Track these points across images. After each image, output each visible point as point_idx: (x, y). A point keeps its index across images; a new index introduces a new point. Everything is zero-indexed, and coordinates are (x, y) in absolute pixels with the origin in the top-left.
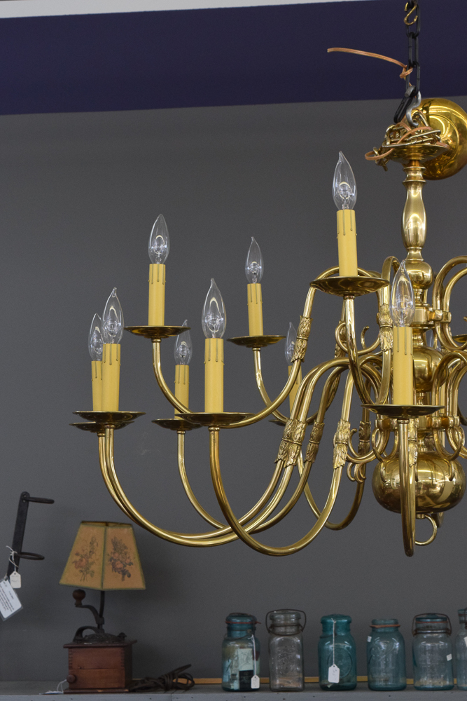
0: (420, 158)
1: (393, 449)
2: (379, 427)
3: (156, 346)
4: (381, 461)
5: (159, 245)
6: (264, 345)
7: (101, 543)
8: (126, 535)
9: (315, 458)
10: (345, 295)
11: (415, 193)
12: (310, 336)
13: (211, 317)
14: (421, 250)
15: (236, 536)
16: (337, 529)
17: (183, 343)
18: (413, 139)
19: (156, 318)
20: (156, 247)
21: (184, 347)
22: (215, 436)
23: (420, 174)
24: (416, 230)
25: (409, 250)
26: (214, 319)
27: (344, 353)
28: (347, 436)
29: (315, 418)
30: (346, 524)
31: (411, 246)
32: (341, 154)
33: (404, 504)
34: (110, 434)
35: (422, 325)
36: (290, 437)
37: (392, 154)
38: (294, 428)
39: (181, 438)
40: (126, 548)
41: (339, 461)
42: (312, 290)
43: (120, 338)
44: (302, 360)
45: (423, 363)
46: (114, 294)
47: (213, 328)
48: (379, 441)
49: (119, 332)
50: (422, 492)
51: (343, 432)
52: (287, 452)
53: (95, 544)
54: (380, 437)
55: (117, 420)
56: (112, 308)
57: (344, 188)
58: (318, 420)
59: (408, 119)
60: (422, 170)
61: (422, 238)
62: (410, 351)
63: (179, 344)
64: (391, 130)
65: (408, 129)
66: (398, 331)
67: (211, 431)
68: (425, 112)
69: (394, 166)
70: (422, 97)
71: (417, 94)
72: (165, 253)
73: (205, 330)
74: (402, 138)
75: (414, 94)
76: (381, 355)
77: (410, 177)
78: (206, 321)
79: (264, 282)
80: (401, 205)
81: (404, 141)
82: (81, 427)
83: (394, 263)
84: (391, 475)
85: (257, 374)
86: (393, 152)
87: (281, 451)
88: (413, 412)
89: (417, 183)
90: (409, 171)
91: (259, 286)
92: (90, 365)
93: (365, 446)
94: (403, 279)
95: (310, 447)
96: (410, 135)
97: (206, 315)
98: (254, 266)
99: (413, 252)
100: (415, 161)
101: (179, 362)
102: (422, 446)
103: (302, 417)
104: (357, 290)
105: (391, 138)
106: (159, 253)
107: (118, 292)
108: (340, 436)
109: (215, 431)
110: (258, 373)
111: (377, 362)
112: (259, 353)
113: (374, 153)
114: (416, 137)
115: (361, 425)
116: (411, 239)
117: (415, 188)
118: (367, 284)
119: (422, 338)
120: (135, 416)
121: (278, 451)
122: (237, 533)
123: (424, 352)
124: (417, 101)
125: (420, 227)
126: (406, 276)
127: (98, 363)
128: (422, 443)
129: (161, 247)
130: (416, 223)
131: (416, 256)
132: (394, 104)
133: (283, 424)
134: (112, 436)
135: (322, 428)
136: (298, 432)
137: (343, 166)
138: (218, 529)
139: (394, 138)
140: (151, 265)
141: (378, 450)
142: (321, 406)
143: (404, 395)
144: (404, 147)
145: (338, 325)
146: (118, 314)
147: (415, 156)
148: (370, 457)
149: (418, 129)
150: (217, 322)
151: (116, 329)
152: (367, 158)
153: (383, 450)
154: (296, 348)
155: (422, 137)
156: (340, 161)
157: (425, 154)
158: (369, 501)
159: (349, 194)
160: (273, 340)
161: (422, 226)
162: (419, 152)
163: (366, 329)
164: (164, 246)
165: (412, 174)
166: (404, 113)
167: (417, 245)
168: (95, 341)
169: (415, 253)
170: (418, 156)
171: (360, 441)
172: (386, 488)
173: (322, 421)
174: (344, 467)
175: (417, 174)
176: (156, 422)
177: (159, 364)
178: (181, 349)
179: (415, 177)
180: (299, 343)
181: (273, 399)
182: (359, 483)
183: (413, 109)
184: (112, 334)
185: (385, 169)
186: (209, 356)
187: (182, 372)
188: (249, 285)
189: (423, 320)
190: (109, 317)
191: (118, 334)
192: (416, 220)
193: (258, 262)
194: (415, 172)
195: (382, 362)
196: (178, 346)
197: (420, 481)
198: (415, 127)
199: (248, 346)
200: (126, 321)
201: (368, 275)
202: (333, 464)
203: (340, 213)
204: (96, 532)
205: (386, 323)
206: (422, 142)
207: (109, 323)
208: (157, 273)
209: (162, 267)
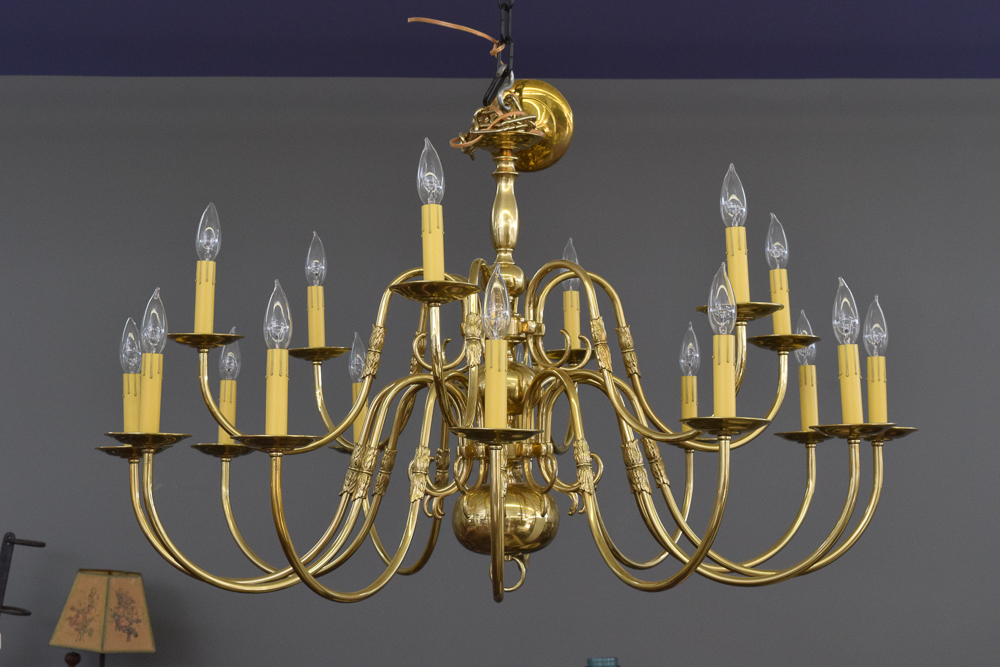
0: (512, 147)
1: (478, 480)
2: (461, 454)
3: (204, 357)
4: (464, 493)
5: (209, 238)
6: (326, 359)
7: (103, 596)
8: (134, 587)
9: (385, 490)
10: (430, 302)
11: (506, 186)
12: (384, 349)
13: (274, 324)
14: (513, 253)
15: (298, 578)
16: (407, 574)
17: (230, 354)
18: (505, 126)
19: (204, 324)
20: (205, 241)
21: (231, 358)
22: (277, 462)
23: (511, 165)
24: (507, 228)
25: (498, 252)
26: (278, 327)
27: (421, 368)
28: (426, 465)
29: (386, 443)
30: (418, 568)
31: (501, 247)
32: (427, 141)
33: (494, 542)
34: (149, 460)
35: (512, 338)
36: (359, 466)
37: (480, 142)
38: (363, 455)
39: (225, 466)
40: (133, 601)
41: (417, 493)
42: (388, 294)
43: (163, 347)
44: (374, 376)
45: (513, 381)
46: (156, 295)
47: (277, 338)
48: (461, 470)
49: (162, 340)
50: (509, 530)
51: (422, 460)
52: (356, 483)
53: (95, 597)
54: (462, 466)
55: (156, 442)
56: (154, 311)
57: (430, 180)
58: (390, 446)
59: (499, 103)
60: (515, 160)
61: (513, 238)
62: (504, 366)
63: (225, 354)
64: (479, 114)
65: (500, 113)
66: (491, 345)
67: (273, 456)
68: (517, 94)
69: (483, 155)
70: (515, 77)
71: (509, 74)
72: (215, 248)
73: (266, 339)
74: (493, 123)
75: (506, 74)
76: (466, 371)
77: (501, 169)
78: (269, 328)
79: (327, 285)
80: (490, 199)
81: (494, 127)
82: (109, 451)
83: (482, 267)
84: (475, 510)
85: (317, 393)
86: (483, 139)
87: (347, 482)
88: (506, 436)
89: (508, 176)
90: (500, 161)
91: (321, 288)
92: (122, 378)
93: (443, 477)
94: (496, 285)
95: (380, 477)
96: (502, 121)
97: (269, 321)
98: (316, 266)
99: (503, 254)
100: (506, 150)
101: (224, 377)
102: (510, 477)
103: (374, 442)
104: (442, 296)
105: (479, 123)
106: (209, 248)
107: (161, 292)
108: (418, 465)
109: (277, 456)
110: (319, 392)
111: (462, 380)
112: (319, 367)
113: (460, 139)
114: (508, 123)
115: (439, 453)
116: (501, 239)
117: (507, 181)
118: (455, 290)
119: (512, 352)
120: (179, 438)
121: (344, 482)
122: (299, 575)
123: (514, 369)
124: (509, 82)
125: (511, 226)
126: (500, 280)
127: (132, 376)
128: (510, 473)
129: (212, 241)
130: (506, 221)
131: (506, 259)
132: (482, 85)
133: (350, 452)
134: (151, 462)
135: (394, 455)
136: (369, 459)
137: (430, 154)
138: (268, 573)
139: (483, 123)
140: (199, 262)
141: (461, 481)
142: (394, 430)
143: (496, 417)
144: (494, 134)
145: (416, 336)
146: (161, 320)
147: (506, 144)
148: (451, 489)
149: (510, 114)
150: (282, 330)
151: (158, 336)
152: (452, 144)
153: (466, 481)
154: (366, 363)
155: (516, 123)
156: (426, 148)
157: (518, 143)
158: (448, 540)
159: (436, 186)
160: (336, 353)
161: (514, 225)
162: (511, 140)
163: (447, 342)
164: (215, 240)
165: (504, 165)
166: (495, 94)
167: (507, 246)
168: (129, 350)
169: (506, 255)
170: (510, 145)
171: (440, 471)
172: (468, 525)
173: (394, 448)
174: (422, 500)
175: (508, 165)
176: (197, 447)
177: (206, 378)
178: (228, 362)
179: (506, 168)
180: (371, 356)
181: (336, 424)
182: (436, 519)
183: (506, 91)
184: (153, 342)
185: (472, 157)
186: (272, 369)
187: (228, 387)
188: (309, 288)
189: (513, 332)
190: (150, 322)
191: (160, 343)
192: (507, 218)
193: (321, 261)
194: (507, 162)
195: (467, 381)
196: (224, 358)
197: (507, 517)
198: (507, 111)
199: (307, 360)
200: (170, 327)
201: (453, 280)
202: (410, 497)
203: (425, 208)
204: (98, 581)
205: (473, 335)
206: (515, 129)
207: (151, 329)
208: (206, 271)
209: (212, 265)
